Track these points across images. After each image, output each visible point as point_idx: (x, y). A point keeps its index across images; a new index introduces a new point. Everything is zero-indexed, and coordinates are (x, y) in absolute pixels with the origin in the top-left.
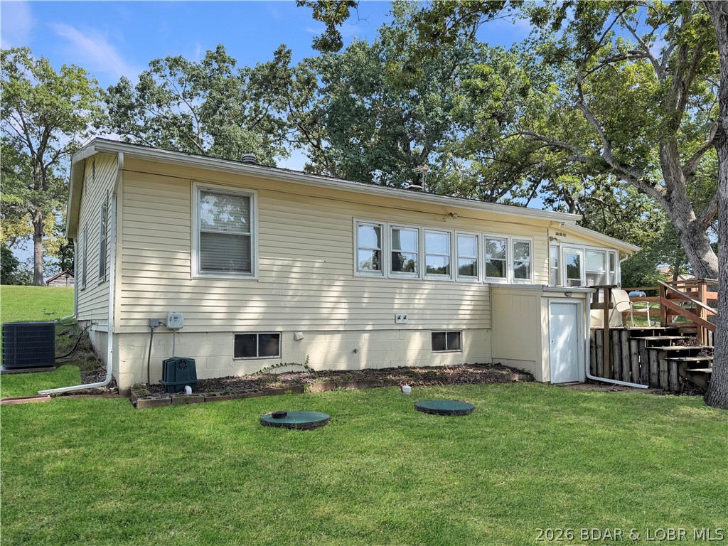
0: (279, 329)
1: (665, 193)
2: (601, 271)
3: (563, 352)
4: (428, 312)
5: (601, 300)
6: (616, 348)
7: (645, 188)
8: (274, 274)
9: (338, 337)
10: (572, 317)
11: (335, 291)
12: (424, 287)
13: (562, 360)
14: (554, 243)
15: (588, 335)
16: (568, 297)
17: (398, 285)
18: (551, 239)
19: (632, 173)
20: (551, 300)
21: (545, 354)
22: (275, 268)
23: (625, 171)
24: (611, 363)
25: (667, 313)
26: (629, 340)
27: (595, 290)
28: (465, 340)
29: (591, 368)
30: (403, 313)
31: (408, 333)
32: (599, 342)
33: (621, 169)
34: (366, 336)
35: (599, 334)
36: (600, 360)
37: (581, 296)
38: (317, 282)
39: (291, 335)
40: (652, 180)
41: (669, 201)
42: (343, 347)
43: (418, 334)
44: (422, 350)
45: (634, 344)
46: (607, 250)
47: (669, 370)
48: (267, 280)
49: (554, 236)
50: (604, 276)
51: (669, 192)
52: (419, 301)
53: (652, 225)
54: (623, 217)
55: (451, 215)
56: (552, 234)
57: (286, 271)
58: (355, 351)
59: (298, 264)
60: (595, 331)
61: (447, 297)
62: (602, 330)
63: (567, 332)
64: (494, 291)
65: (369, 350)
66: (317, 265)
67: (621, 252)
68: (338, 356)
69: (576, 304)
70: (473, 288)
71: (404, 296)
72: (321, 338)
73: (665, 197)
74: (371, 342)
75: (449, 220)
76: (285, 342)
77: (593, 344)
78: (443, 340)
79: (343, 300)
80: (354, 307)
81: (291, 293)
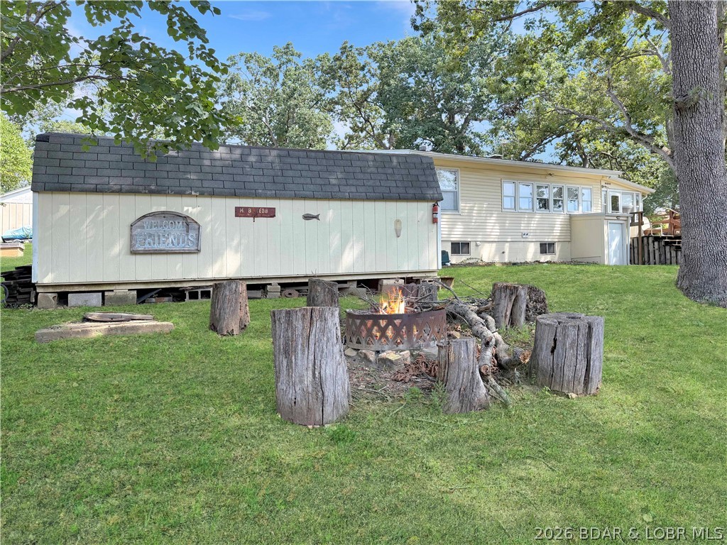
0: (469, 240)
1: (669, 153)
2: (631, 205)
3: (615, 251)
4: (538, 231)
5: (636, 221)
6: (646, 248)
7: (656, 150)
8: (466, 211)
9: (494, 244)
10: (620, 232)
11: (493, 219)
12: (536, 217)
13: (615, 256)
14: (604, 189)
15: (628, 241)
16: (618, 219)
17: (522, 216)
18: (603, 187)
19: (647, 140)
20: (609, 221)
21: (606, 252)
22: (467, 208)
23: (641, 138)
24: (643, 256)
25: (674, 228)
26: (653, 242)
27: (632, 215)
28: (557, 248)
29: (631, 261)
30: (526, 232)
31: (528, 243)
32: (636, 245)
33: (639, 137)
34: (507, 244)
35: (635, 241)
36: (636, 255)
37: (625, 219)
38: (485, 215)
39: (475, 243)
40: (661, 144)
41: (673, 158)
42: (497, 250)
43: (533, 244)
44: (535, 253)
45: (656, 243)
46: (635, 192)
47: (677, 257)
48: (463, 214)
49: (605, 185)
50: (633, 208)
51: (673, 152)
52: (534, 225)
53: (653, 173)
54: (628, 168)
55: (551, 175)
56: (603, 184)
57: (471, 209)
58: (503, 253)
59: (476, 205)
60: (633, 239)
61: (547, 222)
62: (637, 238)
63: (617, 240)
64: (573, 219)
65: (509, 252)
66: (485, 206)
67: (643, 193)
68: (495, 255)
69: (621, 224)
70: (561, 217)
71: (526, 222)
72: (487, 245)
73: (670, 155)
74: (510, 248)
75: (549, 177)
76: (472, 246)
77: (632, 247)
78: (546, 248)
79: (497, 225)
80: (502, 228)
81: (474, 221)
